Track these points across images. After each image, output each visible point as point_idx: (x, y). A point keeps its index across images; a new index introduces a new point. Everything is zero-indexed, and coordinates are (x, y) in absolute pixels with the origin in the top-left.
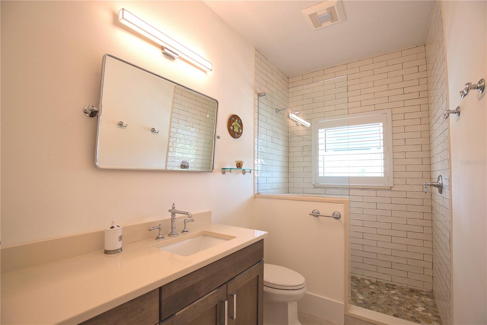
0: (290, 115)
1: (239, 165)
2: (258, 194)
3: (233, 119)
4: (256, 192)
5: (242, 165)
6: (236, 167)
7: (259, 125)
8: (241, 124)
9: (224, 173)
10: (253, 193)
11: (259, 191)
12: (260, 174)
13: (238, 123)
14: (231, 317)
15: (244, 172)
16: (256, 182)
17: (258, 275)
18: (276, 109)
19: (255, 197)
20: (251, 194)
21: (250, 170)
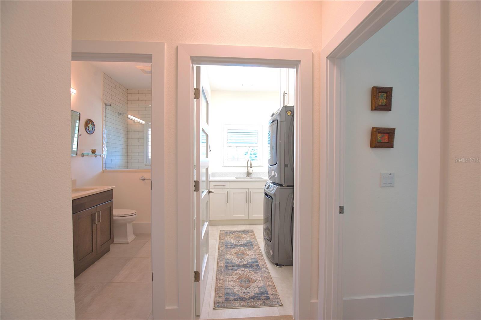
0: (129, 116)
1: (94, 152)
2: (105, 170)
3: (88, 122)
4: (104, 169)
5: (96, 152)
6: (91, 153)
7: (106, 125)
8: (94, 125)
9: (83, 156)
10: (102, 169)
11: (106, 168)
12: (107, 157)
13: (92, 124)
14: (99, 222)
15: (96, 156)
16: (104, 162)
17: (110, 207)
18: (119, 113)
19: (103, 172)
20: (101, 170)
21: (101, 155)
